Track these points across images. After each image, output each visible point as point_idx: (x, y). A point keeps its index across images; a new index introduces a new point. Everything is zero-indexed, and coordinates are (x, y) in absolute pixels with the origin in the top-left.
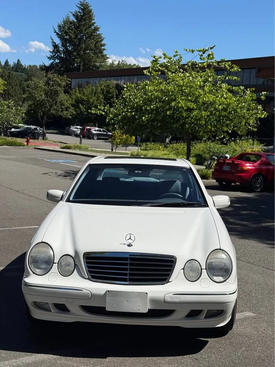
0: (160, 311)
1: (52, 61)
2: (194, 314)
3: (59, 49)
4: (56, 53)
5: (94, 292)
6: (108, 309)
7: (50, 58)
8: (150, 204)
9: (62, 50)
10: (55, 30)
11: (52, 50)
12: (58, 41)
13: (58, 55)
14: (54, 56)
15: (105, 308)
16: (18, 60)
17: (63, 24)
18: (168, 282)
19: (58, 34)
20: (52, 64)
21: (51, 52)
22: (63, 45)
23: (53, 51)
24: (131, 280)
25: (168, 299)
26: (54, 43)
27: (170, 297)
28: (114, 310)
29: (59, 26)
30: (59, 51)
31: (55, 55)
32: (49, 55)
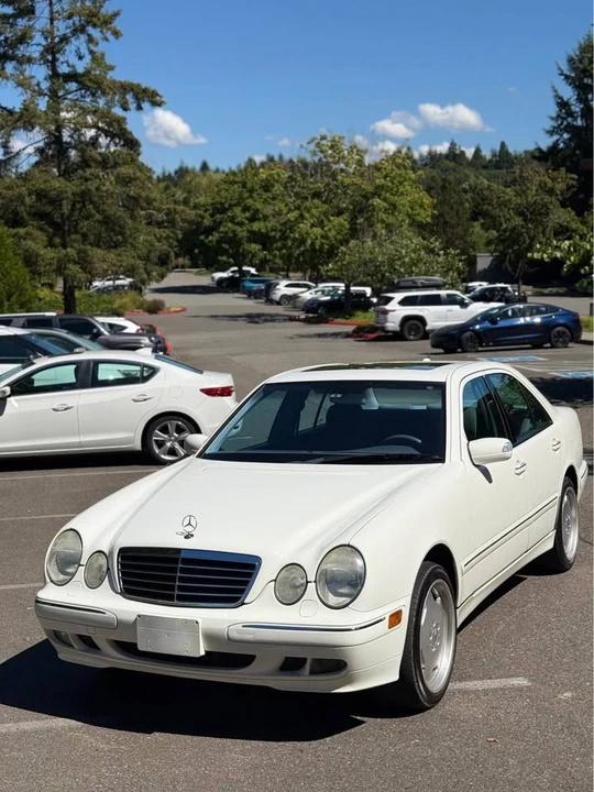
0: (227, 655)
1: (556, 137)
2: (292, 665)
3: (570, 109)
4: (564, 119)
5: (123, 617)
6: (141, 647)
7: (551, 133)
8: (322, 459)
9: (578, 109)
10: (560, 69)
11: (554, 115)
12: (568, 93)
13: (569, 124)
14: (559, 126)
15: (136, 644)
16: (503, 145)
17: (578, 53)
18: (244, 604)
19: (567, 77)
20: (556, 144)
21: (552, 119)
22: (579, 100)
23: (558, 116)
24: (180, 598)
25: (235, 635)
26: (561, 98)
27: (237, 631)
28: (150, 650)
29: (571, 60)
30: (570, 114)
31: (562, 124)
32: (549, 124)
